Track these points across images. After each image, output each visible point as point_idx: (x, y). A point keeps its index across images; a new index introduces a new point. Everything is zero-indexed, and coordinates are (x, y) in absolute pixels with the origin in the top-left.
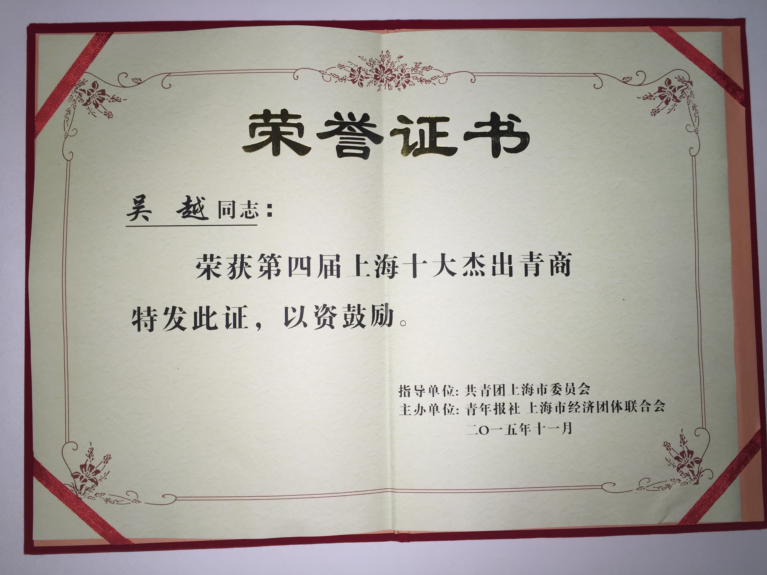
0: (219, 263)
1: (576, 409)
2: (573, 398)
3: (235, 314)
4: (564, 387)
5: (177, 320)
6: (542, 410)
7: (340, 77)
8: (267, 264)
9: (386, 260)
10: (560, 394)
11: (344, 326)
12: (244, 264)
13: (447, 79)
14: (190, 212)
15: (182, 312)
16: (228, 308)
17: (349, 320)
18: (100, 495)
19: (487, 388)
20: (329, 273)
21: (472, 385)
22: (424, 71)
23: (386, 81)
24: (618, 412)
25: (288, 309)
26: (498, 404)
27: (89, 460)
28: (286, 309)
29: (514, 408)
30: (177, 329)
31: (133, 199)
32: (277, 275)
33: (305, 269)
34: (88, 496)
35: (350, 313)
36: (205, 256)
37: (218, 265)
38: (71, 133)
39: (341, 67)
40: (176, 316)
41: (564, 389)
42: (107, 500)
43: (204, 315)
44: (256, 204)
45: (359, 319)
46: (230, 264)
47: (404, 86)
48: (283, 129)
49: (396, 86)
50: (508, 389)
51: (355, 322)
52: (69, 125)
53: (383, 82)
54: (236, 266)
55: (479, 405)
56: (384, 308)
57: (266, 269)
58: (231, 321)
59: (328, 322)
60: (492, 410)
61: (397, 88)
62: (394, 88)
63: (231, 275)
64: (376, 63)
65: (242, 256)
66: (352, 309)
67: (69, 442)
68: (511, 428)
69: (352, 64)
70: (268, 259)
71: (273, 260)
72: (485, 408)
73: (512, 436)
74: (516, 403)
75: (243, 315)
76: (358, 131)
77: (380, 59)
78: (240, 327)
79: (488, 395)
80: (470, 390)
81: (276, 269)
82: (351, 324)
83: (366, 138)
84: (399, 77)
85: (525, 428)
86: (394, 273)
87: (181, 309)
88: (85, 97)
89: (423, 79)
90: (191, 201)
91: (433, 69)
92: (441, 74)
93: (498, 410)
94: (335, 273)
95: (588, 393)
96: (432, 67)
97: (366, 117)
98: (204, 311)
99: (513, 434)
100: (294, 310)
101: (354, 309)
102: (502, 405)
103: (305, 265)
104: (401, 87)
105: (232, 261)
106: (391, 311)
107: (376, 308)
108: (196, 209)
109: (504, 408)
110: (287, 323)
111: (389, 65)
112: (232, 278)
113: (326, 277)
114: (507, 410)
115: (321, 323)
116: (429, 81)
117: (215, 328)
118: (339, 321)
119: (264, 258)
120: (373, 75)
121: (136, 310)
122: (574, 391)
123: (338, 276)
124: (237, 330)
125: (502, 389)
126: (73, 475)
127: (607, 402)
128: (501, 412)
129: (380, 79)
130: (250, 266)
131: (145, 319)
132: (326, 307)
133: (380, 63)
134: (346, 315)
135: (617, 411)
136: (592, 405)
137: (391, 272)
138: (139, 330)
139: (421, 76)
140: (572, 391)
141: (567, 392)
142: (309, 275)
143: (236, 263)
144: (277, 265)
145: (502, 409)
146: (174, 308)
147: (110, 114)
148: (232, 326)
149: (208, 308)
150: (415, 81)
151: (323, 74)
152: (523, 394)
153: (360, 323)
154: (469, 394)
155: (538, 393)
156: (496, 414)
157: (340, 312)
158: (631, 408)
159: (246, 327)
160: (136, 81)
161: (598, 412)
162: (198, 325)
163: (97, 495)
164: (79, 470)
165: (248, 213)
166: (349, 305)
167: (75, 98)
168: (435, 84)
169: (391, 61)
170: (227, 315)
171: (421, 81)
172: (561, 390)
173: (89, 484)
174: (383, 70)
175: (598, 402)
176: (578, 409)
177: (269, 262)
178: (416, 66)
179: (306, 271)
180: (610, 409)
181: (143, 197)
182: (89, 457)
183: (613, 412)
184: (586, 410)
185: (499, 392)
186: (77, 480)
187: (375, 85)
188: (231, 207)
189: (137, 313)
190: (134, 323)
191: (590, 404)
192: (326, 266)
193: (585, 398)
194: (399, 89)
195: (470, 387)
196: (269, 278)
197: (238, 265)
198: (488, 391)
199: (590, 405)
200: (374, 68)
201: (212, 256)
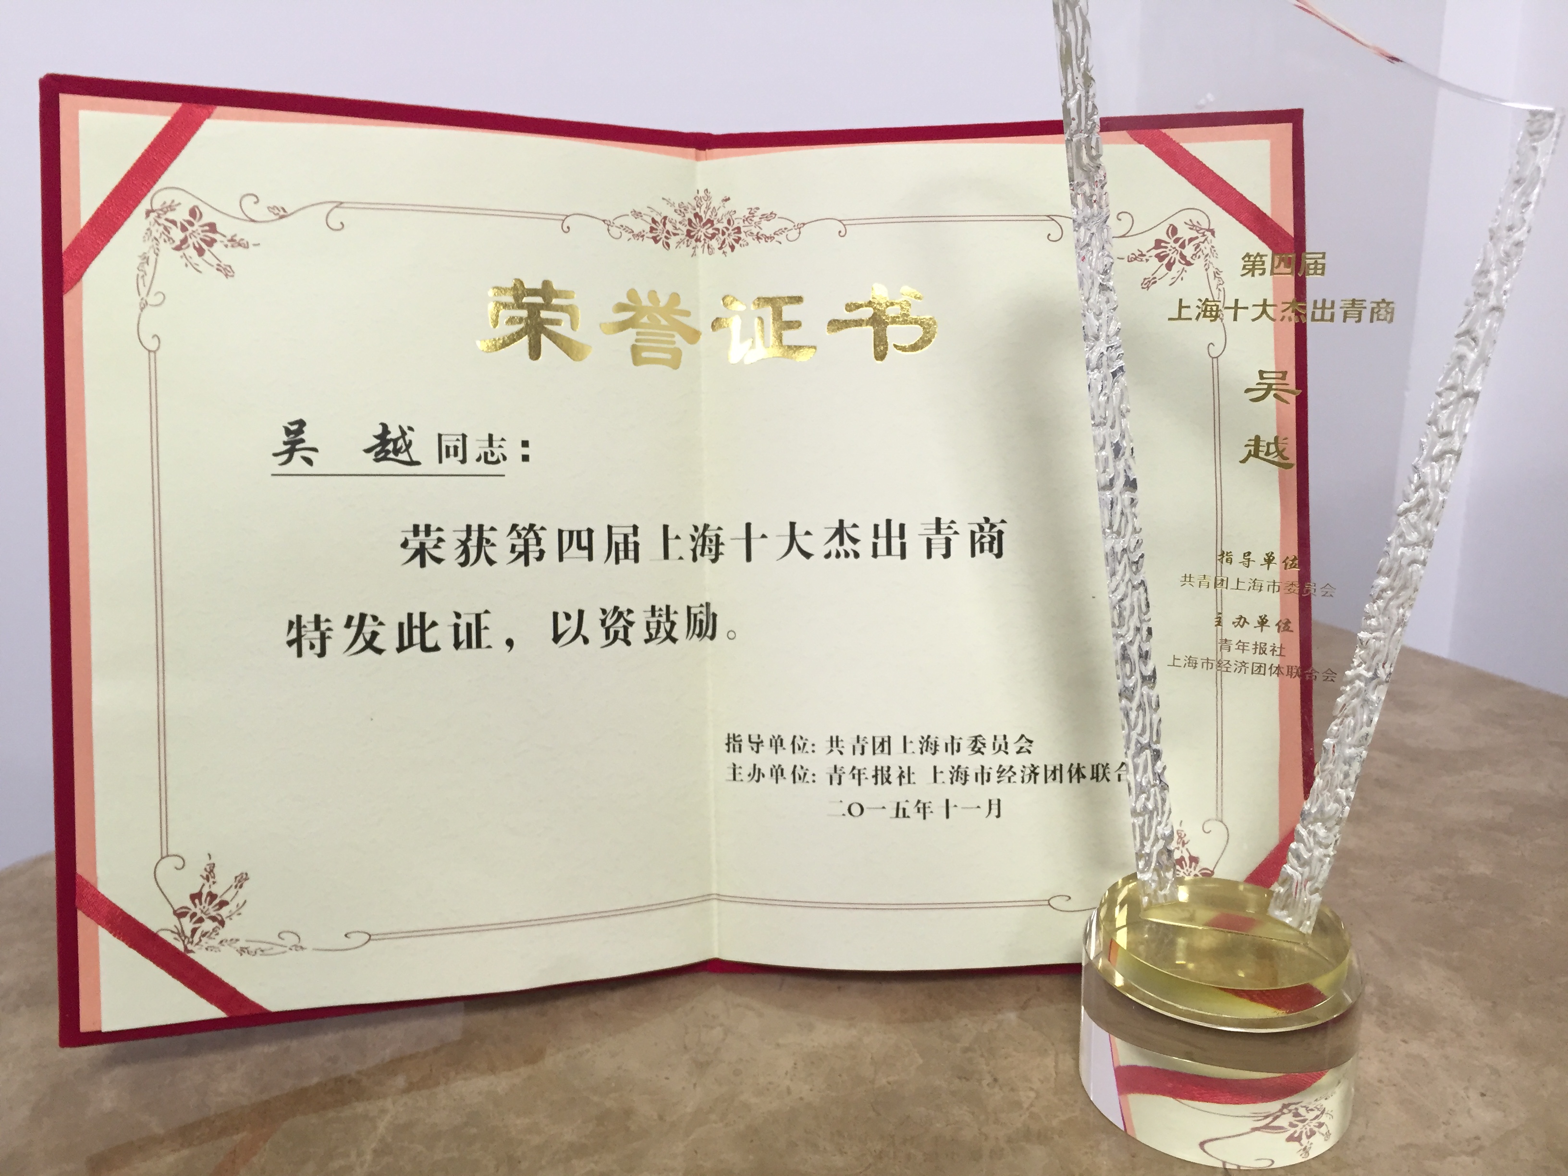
0: (440, 540)
1: (1009, 778)
2: (1005, 760)
3: (469, 626)
4: (989, 742)
5: (368, 637)
6: (952, 779)
7: (636, 232)
8: (522, 542)
9: (707, 533)
10: (983, 753)
11: (647, 641)
12: (484, 541)
13: (800, 233)
14: (388, 452)
15: (376, 623)
16: (458, 615)
17: (653, 631)
18: (229, 942)
19: (861, 742)
20: (622, 555)
21: (837, 737)
22: (764, 222)
23: (705, 240)
24: (1079, 782)
25: (559, 615)
26: (879, 768)
27: (207, 885)
28: (555, 615)
29: (905, 776)
30: (369, 652)
31: (284, 427)
32: (539, 559)
33: (584, 548)
34: (206, 946)
35: (655, 619)
36: (416, 528)
37: (438, 542)
38: (151, 300)
39: (637, 214)
40: (367, 630)
41: (989, 745)
42: (242, 950)
43: (416, 627)
44: (503, 440)
45: (668, 629)
46: (460, 541)
47: (733, 248)
48: (544, 314)
49: (720, 248)
50: (897, 745)
51: (662, 634)
52: (148, 284)
53: (700, 241)
54: (469, 544)
55: (848, 769)
56: (704, 610)
57: (521, 549)
58: (463, 636)
59: (621, 635)
60: (870, 777)
61: (721, 251)
62: (717, 250)
63: (462, 559)
64: (689, 210)
65: (481, 527)
66: (657, 614)
67: (168, 856)
68: (901, 806)
69: (653, 210)
70: (524, 533)
71: (532, 535)
72: (857, 775)
73: (901, 821)
74: (909, 768)
75: (483, 626)
76: (664, 322)
77: (694, 203)
78: (479, 645)
79: (863, 753)
80: (834, 744)
81: (538, 548)
82: (656, 638)
83: (675, 333)
84: (724, 233)
85: (923, 809)
86: (718, 554)
87: (375, 618)
88: (177, 235)
89: (762, 235)
90: (389, 433)
91: (777, 217)
92: (790, 225)
93: (879, 777)
94: (631, 554)
95: (1029, 752)
96: (776, 215)
97: (675, 298)
98: (416, 621)
99: (904, 816)
100: (568, 617)
101: (661, 613)
102: (885, 769)
103: (585, 542)
104: (727, 249)
105: (463, 536)
106: (715, 615)
107: (693, 611)
108: (398, 447)
109: (889, 775)
110: (557, 638)
111: (709, 213)
112: (463, 565)
113: (617, 562)
114: (894, 778)
115: (611, 637)
116: (771, 237)
117: (436, 648)
118: (638, 633)
119: (517, 531)
120: (685, 229)
121: (294, 620)
122: (1006, 748)
123: (636, 560)
124: (474, 651)
125: (886, 744)
126: (179, 912)
127: (1061, 766)
128: (885, 780)
129: (695, 237)
130: (493, 545)
131: (311, 634)
132: (619, 610)
133: (695, 209)
134: (648, 623)
135: (1076, 780)
136: (1036, 771)
137: (714, 552)
138: (300, 654)
139: (758, 230)
140: (1003, 748)
141: (994, 749)
142: (590, 558)
143: (470, 540)
144: (538, 543)
145: (887, 776)
146: (363, 617)
147: (229, 269)
148: (464, 645)
149: (422, 615)
150: (749, 239)
151: (608, 225)
152: (922, 753)
153: (669, 636)
154: (832, 751)
155: (947, 751)
156: (876, 783)
157: (640, 618)
158: (1101, 775)
159: (489, 647)
160: (276, 211)
161: (1046, 782)
162: (406, 643)
163: (223, 943)
164: (189, 904)
165: (489, 455)
166: (653, 607)
167: (157, 236)
168: (780, 243)
169: (712, 206)
170: (456, 626)
171: (758, 238)
172: (985, 747)
173: (208, 925)
174: (700, 222)
175: (1046, 766)
176: (1012, 778)
177: (527, 537)
178: (750, 213)
179: (585, 553)
180: (1066, 776)
181: (301, 423)
182: (208, 879)
183: (1071, 781)
184: (1026, 779)
185: (881, 748)
186: (186, 921)
187: (688, 246)
188: (460, 444)
189: (295, 626)
190: (290, 643)
191: (1032, 769)
192: (617, 544)
193: (1025, 760)
194: (724, 252)
195: (834, 739)
196: (527, 563)
197: (473, 543)
198: (863, 747)
199: (1033, 772)
200: (686, 218)
201: (428, 527)
